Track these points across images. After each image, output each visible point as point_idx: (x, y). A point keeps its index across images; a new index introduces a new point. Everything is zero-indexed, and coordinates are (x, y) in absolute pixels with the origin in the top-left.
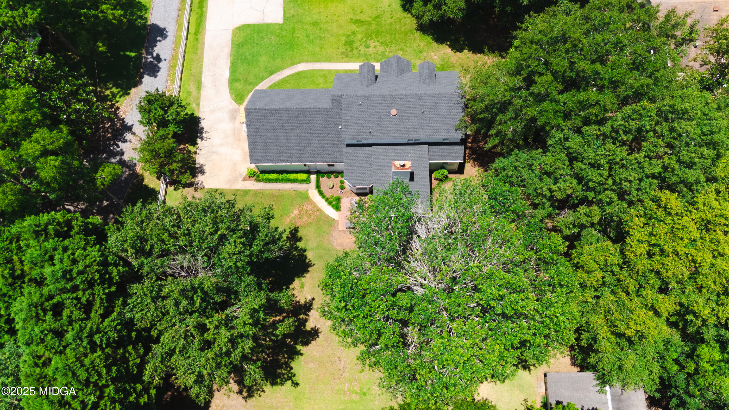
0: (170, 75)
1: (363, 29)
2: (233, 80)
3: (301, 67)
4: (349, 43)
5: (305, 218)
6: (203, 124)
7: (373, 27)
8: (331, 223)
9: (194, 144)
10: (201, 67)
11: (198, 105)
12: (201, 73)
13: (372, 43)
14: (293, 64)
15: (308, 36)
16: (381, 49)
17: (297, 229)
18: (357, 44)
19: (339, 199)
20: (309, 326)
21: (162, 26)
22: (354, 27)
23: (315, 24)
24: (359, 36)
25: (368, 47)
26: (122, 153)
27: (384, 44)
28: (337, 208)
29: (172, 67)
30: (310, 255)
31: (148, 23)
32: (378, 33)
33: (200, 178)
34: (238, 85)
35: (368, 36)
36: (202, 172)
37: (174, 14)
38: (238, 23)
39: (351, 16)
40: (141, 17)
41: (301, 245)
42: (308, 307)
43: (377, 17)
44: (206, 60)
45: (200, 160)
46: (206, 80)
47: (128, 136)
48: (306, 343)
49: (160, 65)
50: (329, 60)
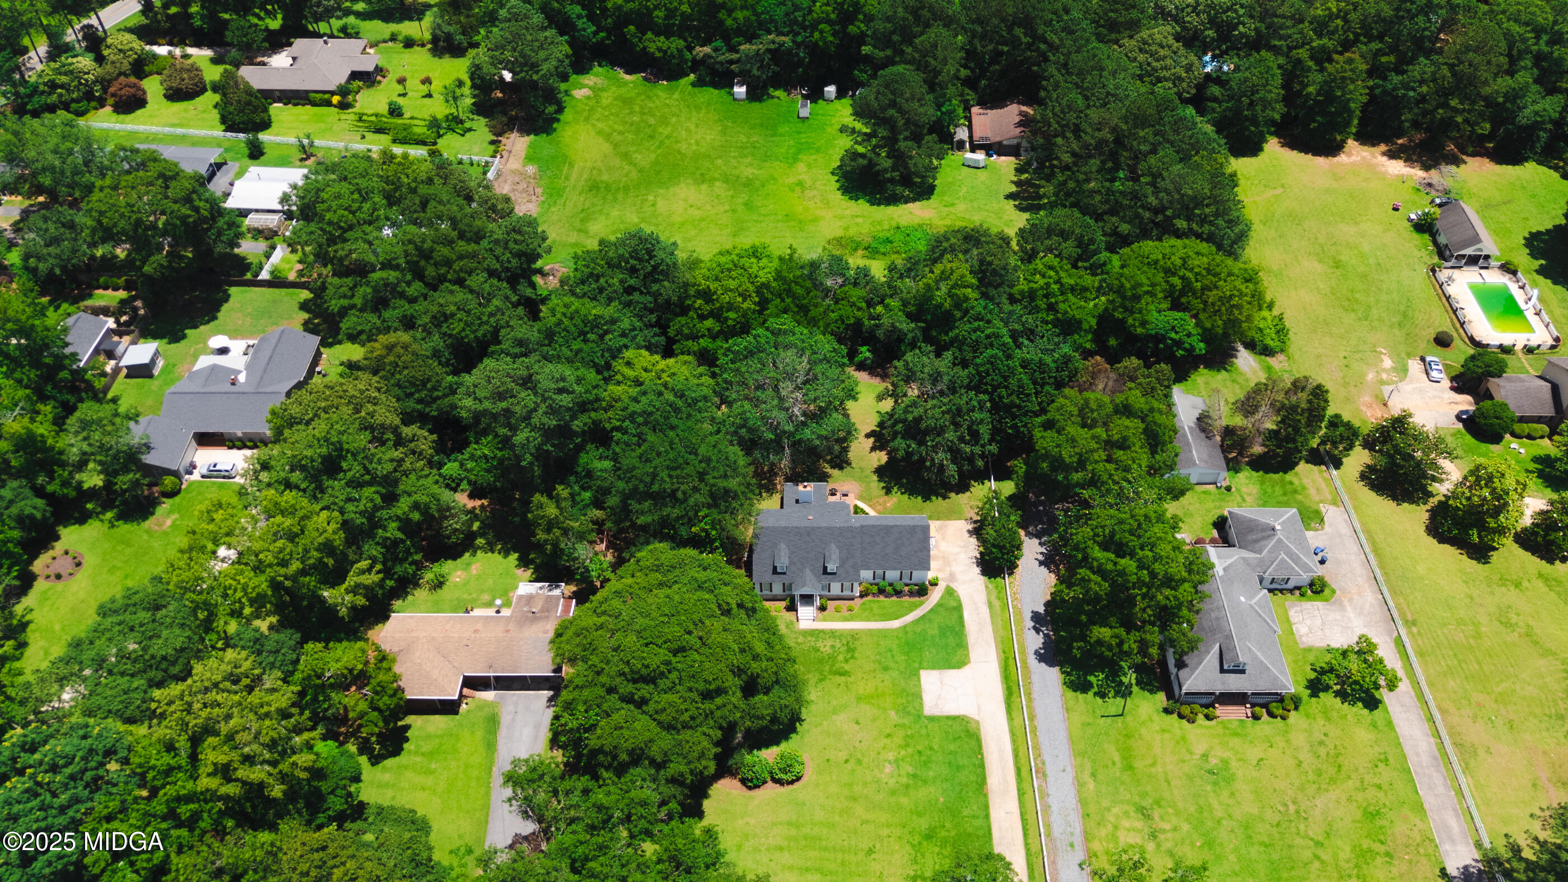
0: (1019, 613)
1: (837, 665)
2: (959, 608)
3: (896, 624)
4: (851, 650)
5: (881, 501)
6: (978, 570)
7: (827, 668)
8: (861, 498)
9: (981, 553)
10: (993, 623)
11: (987, 587)
12: (992, 617)
13: (828, 649)
14: (905, 627)
15: (893, 656)
16: (819, 644)
17: (887, 494)
18: (844, 649)
19: (856, 512)
20: (872, 440)
21: (1043, 664)
22: (847, 667)
23: (886, 669)
24: (841, 658)
25: (832, 646)
26: (1040, 544)
27: (817, 650)
28: (856, 507)
29: (1020, 621)
30: (875, 478)
31: (1057, 668)
32: (821, 661)
33: (970, 527)
34: (954, 604)
35: (832, 658)
36: (969, 531)
37: (1035, 678)
38: (966, 670)
39: (852, 679)
40: (1068, 674)
41: (883, 484)
42: (873, 449)
43: (821, 680)
44: (989, 629)
45: (973, 541)
46: (985, 610)
47: (1041, 557)
48: (873, 431)
49: (1032, 624)
50: (870, 632)
